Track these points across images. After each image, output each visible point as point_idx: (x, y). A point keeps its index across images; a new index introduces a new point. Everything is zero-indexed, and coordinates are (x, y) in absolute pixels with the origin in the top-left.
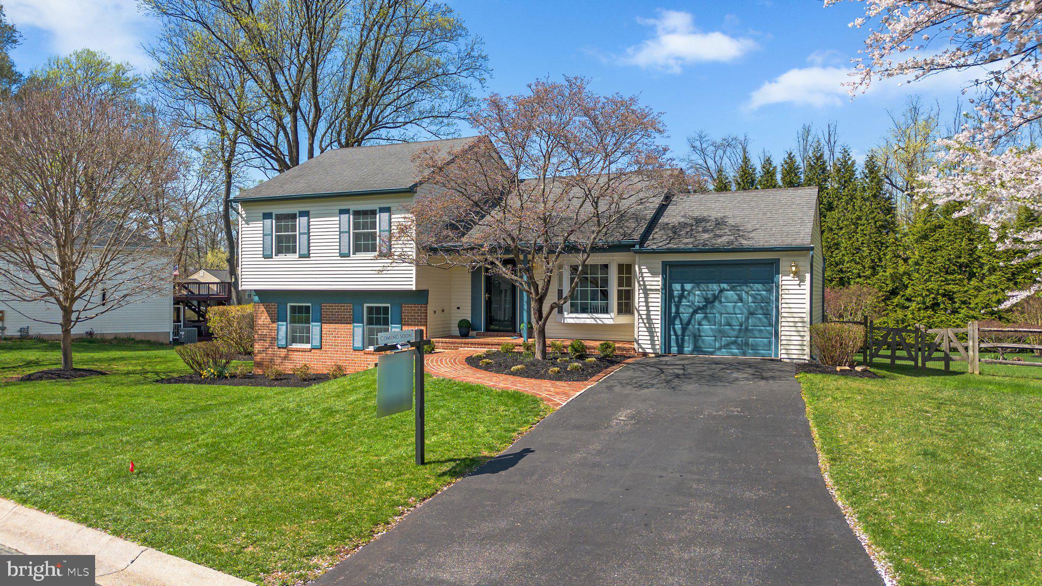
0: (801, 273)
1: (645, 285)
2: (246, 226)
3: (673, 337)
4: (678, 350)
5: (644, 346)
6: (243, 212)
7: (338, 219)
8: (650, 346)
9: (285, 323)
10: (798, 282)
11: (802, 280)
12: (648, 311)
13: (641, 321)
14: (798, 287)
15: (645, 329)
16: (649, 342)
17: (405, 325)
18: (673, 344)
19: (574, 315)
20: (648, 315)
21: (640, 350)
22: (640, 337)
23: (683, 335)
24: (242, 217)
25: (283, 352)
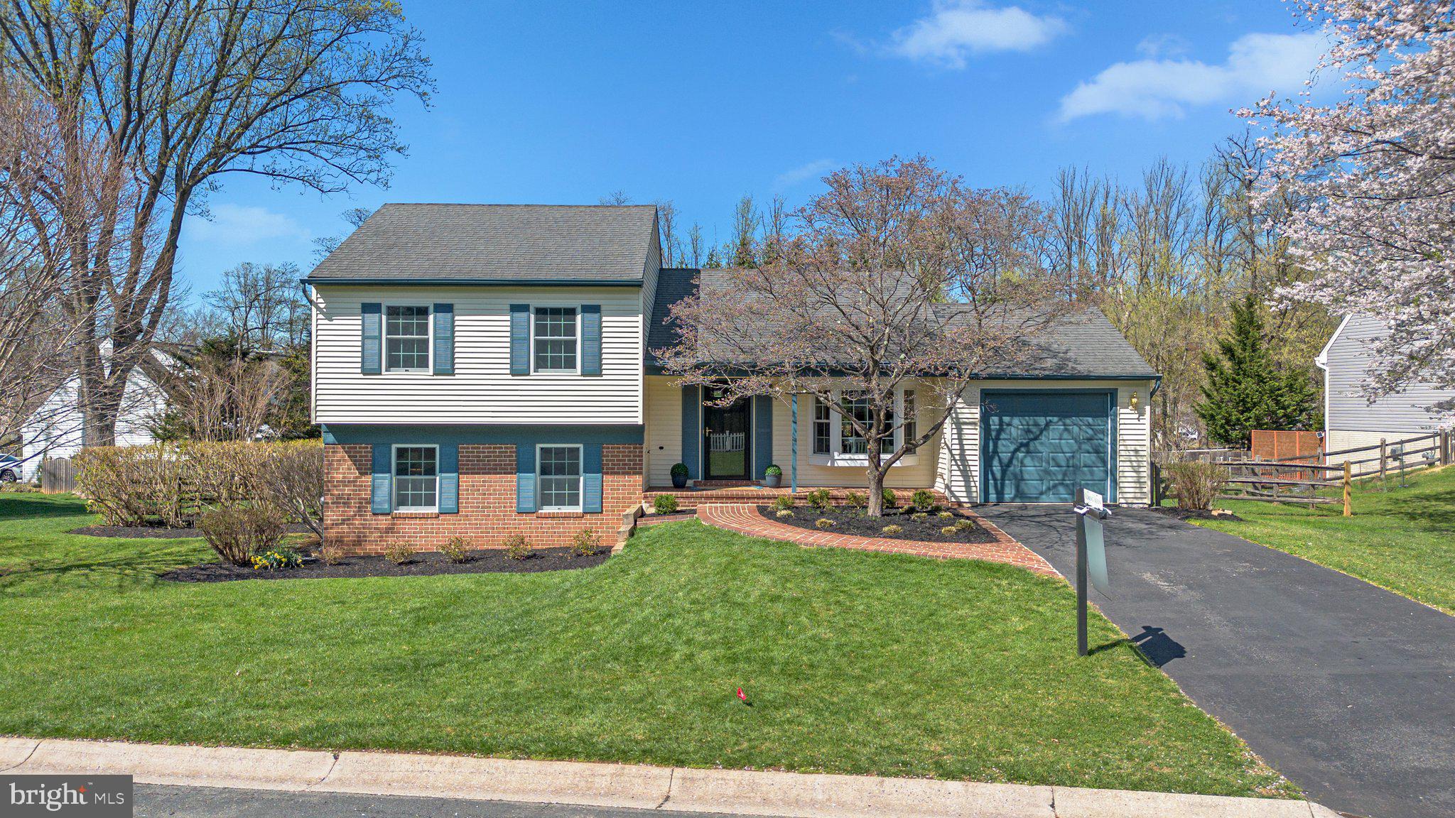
0: (1141, 406)
1: (957, 418)
2: (327, 322)
3: (991, 482)
4: (997, 498)
5: (957, 494)
6: (321, 300)
7: (508, 318)
8: (965, 494)
9: (387, 475)
10: (1137, 416)
11: (1141, 413)
12: (962, 450)
13: (953, 463)
14: (1136, 421)
15: (959, 473)
16: (963, 489)
17: (607, 473)
18: (992, 490)
19: (847, 456)
20: (962, 455)
21: (953, 500)
22: (953, 483)
23: (1003, 479)
24: (318, 308)
25: (384, 522)
